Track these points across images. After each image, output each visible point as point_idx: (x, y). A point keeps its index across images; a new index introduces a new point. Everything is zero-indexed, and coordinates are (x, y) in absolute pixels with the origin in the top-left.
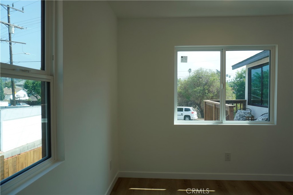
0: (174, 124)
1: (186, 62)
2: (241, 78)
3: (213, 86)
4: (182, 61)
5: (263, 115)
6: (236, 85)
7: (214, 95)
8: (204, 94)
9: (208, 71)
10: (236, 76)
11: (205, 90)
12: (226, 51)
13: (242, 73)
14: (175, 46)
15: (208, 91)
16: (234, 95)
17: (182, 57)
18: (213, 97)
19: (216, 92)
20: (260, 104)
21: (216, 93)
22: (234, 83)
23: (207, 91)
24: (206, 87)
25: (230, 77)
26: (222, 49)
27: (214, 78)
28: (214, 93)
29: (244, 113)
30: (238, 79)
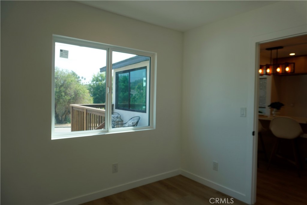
0: (52, 139)
1: (67, 57)
2: (97, 81)
3: (70, 88)
4: (61, 56)
5: (131, 119)
6: (93, 88)
7: (71, 98)
8: (60, 97)
9: (64, 71)
10: (92, 79)
11: (61, 93)
12: (113, 52)
13: (98, 77)
14: (54, 35)
15: (65, 93)
16: (92, 99)
17: (61, 51)
18: (70, 100)
19: (74, 94)
20: (128, 108)
21: (73, 96)
22: (90, 85)
23: (63, 94)
24: (62, 88)
25: (85, 79)
26: (109, 49)
27: (71, 79)
28: (72, 95)
29: (113, 118)
30: (95, 82)
